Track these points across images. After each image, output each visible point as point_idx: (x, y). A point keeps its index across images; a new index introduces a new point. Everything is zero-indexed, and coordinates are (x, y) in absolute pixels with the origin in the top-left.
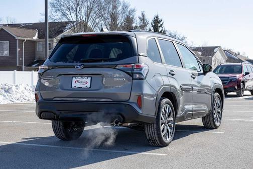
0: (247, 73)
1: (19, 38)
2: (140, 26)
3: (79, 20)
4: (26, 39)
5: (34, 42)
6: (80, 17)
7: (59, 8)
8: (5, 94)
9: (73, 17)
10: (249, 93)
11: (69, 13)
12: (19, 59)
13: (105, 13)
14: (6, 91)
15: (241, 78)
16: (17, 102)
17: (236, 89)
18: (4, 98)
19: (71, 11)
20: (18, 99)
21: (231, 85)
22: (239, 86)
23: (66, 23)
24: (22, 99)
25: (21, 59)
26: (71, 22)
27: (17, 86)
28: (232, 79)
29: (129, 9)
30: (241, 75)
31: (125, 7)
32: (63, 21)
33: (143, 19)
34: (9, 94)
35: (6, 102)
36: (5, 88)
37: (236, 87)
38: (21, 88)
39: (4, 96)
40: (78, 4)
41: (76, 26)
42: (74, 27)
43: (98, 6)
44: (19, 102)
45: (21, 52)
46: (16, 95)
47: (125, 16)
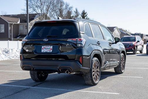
0: (138, 41)
1: (10, 23)
2: (75, 16)
3: (43, 13)
4: (14, 23)
5: (18, 25)
6: (43, 11)
7: (32, 6)
8: (6, 54)
9: (39, 11)
10: (139, 52)
11: (37, 9)
12: (10, 34)
13: (56, 9)
14: (6, 53)
15: (135, 44)
16: (13, 58)
17: (133, 50)
18: (5, 56)
19: (38, 8)
20: (13, 57)
21: (130, 48)
22: (134, 48)
23: (36, 14)
24: (15, 57)
25: (11, 34)
26: (38, 14)
27: (12, 49)
28: (130, 45)
29: (69, 7)
30: (135, 42)
31: (67, 5)
32: (34, 13)
33: (77, 12)
34: (8, 54)
35: (6, 59)
36: (5, 51)
37: (133, 49)
38: (14, 51)
39: (5, 55)
40: (42, 4)
41: (41, 16)
42: (40, 17)
43: (53, 5)
44: (14, 59)
45: (11, 30)
46: (12, 54)
47: (67, 11)
